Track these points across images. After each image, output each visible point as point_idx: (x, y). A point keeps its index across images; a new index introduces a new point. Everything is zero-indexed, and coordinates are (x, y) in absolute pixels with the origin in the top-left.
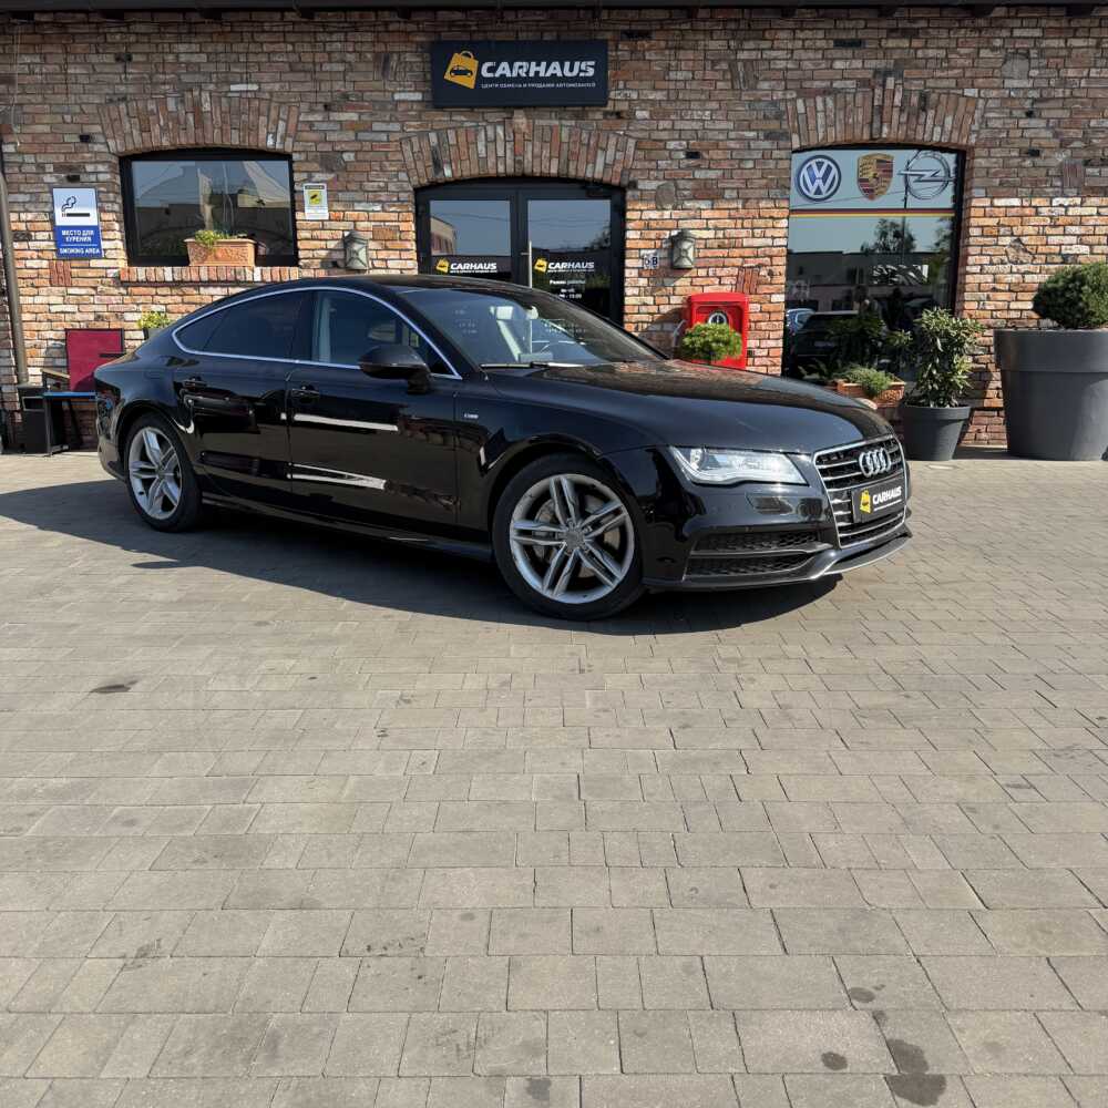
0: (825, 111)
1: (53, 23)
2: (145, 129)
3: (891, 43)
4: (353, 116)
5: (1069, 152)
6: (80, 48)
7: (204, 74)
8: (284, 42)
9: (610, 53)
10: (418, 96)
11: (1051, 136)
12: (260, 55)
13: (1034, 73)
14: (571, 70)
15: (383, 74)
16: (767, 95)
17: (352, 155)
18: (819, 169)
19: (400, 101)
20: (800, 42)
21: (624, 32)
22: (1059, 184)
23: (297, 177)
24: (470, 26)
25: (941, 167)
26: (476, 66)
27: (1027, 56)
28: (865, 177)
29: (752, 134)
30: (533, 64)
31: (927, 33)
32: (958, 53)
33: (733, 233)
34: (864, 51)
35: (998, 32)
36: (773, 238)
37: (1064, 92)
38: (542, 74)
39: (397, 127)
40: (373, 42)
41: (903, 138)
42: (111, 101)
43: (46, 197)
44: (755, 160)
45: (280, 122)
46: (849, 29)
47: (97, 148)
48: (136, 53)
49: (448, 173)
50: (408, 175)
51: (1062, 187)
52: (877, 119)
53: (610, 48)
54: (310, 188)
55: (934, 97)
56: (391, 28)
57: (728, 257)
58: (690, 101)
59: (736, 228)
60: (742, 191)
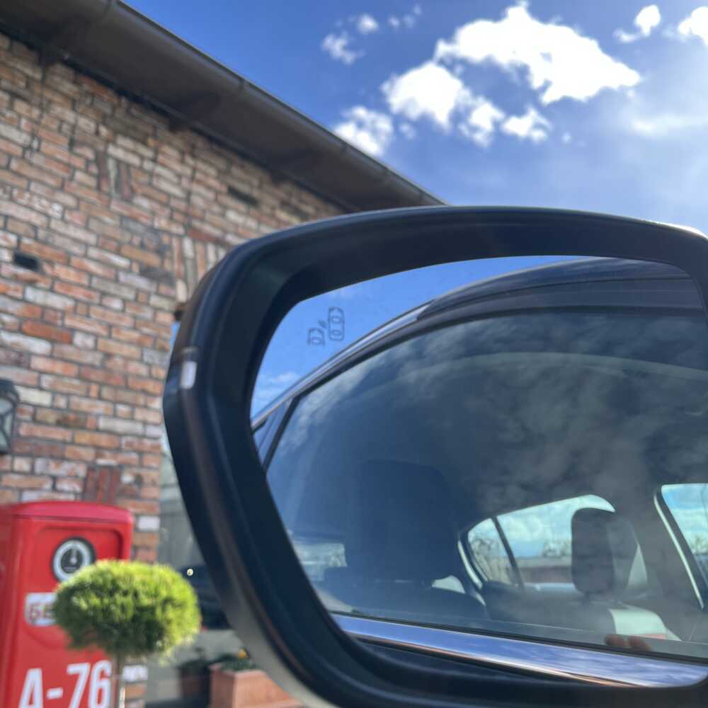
16: (146, 217)
29: (122, 262)
33: (85, 404)
36: (145, 423)
44: (125, 301)
57: (73, 443)
58: (30, 180)
59: (87, 396)
60: (101, 341)
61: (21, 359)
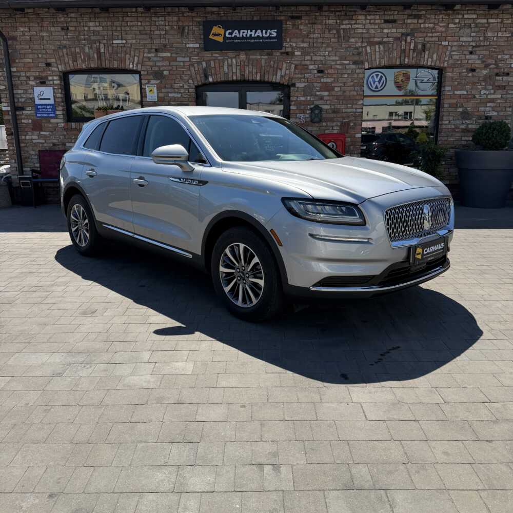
0: (379, 52)
1: (34, 13)
2: (75, 60)
3: (409, 21)
4: (169, 55)
5: (488, 70)
6: (45, 24)
7: (101, 35)
8: (138, 21)
9: (283, 26)
10: (197, 45)
11: (480, 62)
12: (127, 27)
13: (473, 34)
14: (266, 33)
15: (182, 35)
16: (354, 45)
17: (168, 72)
18: (377, 78)
19: (189, 48)
20: (368, 21)
21: (290, 16)
22: (484, 84)
23: (143, 82)
24: (220, 14)
25: (431, 76)
26: (224, 32)
27: (470, 26)
28: (397, 81)
29: (347, 62)
30: (249, 31)
31: (425, 17)
32: (439, 26)
33: (339, 106)
34: (397, 25)
35: (457, 16)
36: (356, 109)
37: (486, 43)
38: (253, 36)
39: (187, 59)
40: (177, 21)
41: (414, 63)
42: (60, 48)
43: (30, 91)
44: (348, 74)
45: (136, 58)
46: (390, 15)
47: (53, 69)
48: (71, 26)
49: (211, 80)
50: (193, 81)
51: (485, 85)
52: (403, 55)
53: (283, 24)
54: (149, 87)
55: (428, 46)
56: (185, 15)
57: (336, 117)
58: (319, 47)
59: (340, 104)
60: (342, 88)
61: (322, 98)
